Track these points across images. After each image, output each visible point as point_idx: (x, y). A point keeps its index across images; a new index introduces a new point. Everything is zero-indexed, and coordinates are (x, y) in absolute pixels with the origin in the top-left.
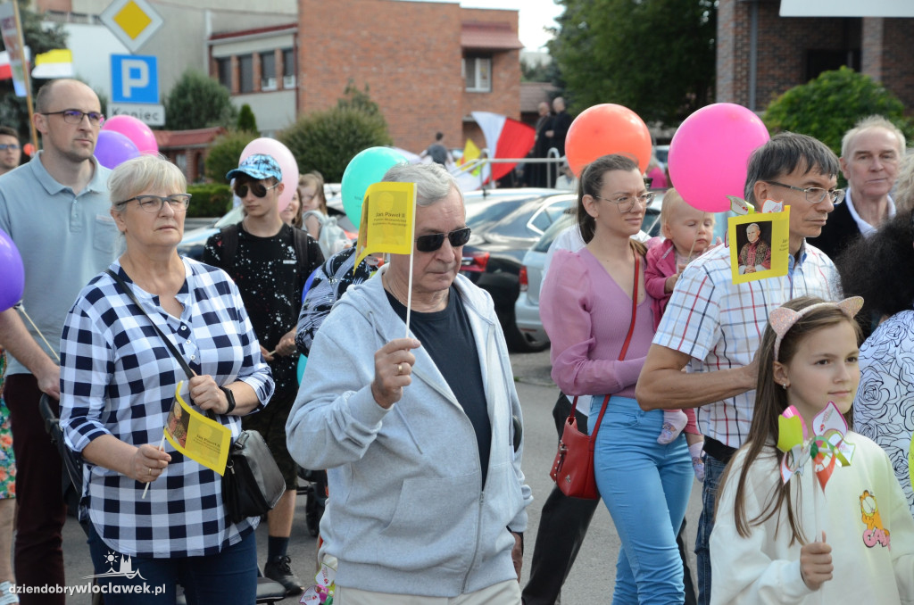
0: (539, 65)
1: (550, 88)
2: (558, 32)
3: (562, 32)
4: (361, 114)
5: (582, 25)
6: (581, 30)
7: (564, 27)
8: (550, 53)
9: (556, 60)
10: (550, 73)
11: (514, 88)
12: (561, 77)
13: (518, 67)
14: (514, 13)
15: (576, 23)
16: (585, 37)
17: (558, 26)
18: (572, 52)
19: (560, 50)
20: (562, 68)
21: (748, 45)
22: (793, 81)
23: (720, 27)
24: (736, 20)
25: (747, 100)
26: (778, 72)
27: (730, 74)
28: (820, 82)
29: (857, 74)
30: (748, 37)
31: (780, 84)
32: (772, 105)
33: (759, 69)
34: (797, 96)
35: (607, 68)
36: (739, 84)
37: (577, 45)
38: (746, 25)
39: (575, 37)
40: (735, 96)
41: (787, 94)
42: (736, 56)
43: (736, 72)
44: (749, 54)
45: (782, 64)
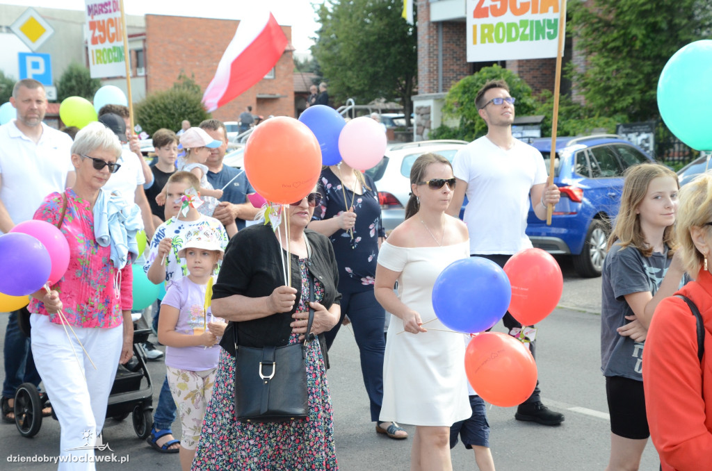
0: (306, 61)
1: (314, 76)
2: (317, 40)
3: (320, 40)
4: (189, 93)
5: (333, 36)
6: (332, 39)
7: (321, 37)
8: (312, 54)
9: (316, 58)
10: (313, 67)
11: (290, 76)
12: (321, 70)
13: (292, 63)
14: (290, 27)
15: (329, 35)
16: (335, 44)
17: (317, 36)
18: (327, 53)
19: (318, 52)
20: (320, 63)
21: (437, 50)
22: (465, 73)
23: (419, 38)
24: (429, 34)
25: (437, 85)
26: (456, 68)
27: (426, 69)
28: (481, 74)
29: (503, 69)
30: (437, 45)
31: (457, 75)
32: (453, 88)
33: (444, 65)
34: (468, 83)
35: (349, 64)
36: (432, 75)
37: (329, 48)
38: (435, 38)
39: (328, 44)
40: (430, 82)
41: (461, 82)
42: (430, 57)
43: (430, 67)
44: (437, 55)
45: (458, 62)
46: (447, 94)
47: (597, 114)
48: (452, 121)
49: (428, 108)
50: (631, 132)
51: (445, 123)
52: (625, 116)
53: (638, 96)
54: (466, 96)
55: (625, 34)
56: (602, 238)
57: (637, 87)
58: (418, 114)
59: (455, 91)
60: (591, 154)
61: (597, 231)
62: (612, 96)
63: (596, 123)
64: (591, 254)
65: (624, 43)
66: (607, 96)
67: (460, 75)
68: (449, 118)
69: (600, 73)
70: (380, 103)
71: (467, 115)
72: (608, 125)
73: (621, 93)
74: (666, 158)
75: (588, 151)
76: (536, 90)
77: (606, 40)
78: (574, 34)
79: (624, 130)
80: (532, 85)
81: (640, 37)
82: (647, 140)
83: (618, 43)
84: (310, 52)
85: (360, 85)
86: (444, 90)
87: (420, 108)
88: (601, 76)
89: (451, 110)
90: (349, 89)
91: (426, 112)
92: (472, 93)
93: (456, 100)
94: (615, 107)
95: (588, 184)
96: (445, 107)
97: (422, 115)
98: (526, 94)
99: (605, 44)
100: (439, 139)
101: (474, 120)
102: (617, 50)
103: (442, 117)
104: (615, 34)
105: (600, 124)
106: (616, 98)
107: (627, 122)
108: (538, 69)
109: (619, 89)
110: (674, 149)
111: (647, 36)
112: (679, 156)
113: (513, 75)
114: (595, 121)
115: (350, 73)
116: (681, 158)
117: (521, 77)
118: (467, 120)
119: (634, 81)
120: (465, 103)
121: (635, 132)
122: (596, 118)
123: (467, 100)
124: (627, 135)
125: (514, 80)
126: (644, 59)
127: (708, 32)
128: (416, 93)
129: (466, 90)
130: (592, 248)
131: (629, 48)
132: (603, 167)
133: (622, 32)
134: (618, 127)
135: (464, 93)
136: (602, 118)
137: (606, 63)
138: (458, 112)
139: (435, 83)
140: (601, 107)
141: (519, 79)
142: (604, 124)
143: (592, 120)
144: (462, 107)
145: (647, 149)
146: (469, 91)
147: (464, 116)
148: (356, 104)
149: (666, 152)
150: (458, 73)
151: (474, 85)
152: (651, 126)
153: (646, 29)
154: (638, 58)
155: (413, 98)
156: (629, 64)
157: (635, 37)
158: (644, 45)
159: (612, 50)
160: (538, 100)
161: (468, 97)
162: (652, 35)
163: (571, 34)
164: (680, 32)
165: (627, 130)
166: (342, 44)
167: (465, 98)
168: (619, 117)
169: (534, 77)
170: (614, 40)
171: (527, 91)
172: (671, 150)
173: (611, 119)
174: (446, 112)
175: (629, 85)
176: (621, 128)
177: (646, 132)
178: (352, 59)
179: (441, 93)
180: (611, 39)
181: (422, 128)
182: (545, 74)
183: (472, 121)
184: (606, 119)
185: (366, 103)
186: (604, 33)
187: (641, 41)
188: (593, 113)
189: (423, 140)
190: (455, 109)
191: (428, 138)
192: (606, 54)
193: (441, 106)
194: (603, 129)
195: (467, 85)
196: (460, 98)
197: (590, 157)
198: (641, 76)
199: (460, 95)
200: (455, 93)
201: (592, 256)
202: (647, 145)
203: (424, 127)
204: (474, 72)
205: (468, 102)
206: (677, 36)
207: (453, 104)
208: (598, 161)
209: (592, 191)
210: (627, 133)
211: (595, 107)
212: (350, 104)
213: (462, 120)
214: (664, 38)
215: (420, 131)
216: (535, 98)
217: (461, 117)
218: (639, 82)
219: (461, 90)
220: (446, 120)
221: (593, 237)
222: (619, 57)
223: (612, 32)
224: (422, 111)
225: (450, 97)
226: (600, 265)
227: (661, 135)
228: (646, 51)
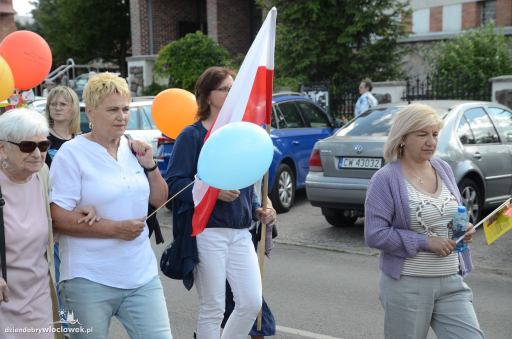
2: (38, 5)
3: (41, 5)
5: (52, 1)
6: (52, 4)
7: (41, 2)
8: (34, 17)
13: (14, 24)
16: (54, 8)
20: (41, 25)
21: (148, 17)
22: (173, 38)
23: (131, 6)
24: (140, 3)
25: (149, 48)
26: (164, 33)
27: (139, 34)
28: (186, 39)
29: (205, 36)
30: (147, 13)
31: (166, 40)
32: (162, 51)
33: (154, 31)
34: (175, 47)
35: (68, 27)
36: (144, 39)
37: (49, 13)
38: (145, 6)
39: (48, 8)
40: (142, 45)
41: (169, 46)
42: (141, 24)
43: (142, 32)
44: (148, 23)
45: (167, 29)
46: (157, 56)
47: (283, 76)
48: (162, 80)
49: (142, 68)
50: (311, 91)
51: (156, 82)
52: (305, 77)
53: (315, 60)
54: (174, 58)
55: (303, 8)
56: (288, 180)
57: (314, 52)
58: (132, 73)
59: (164, 53)
60: (279, 109)
61: (284, 174)
62: (294, 59)
63: (283, 82)
64: (280, 193)
65: (303, 15)
66: (289, 59)
67: (168, 40)
68: (160, 77)
69: (283, 40)
70: (99, 64)
71: (175, 75)
72: (293, 84)
73: (301, 57)
74: (339, 112)
75: (275, 106)
76: (233, 54)
77: (289, 12)
78: (263, 6)
79: (305, 89)
80: (229, 50)
81: (316, 10)
82: (323, 97)
83: (298, 15)
84: (31, 15)
85: (78, 46)
86: (155, 53)
87: (133, 68)
88: (284, 42)
89: (161, 71)
90: (69, 50)
91: (139, 72)
92: (178, 56)
93: (164, 61)
94: (296, 68)
95: (276, 134)
96: (156, 67)
97: (135, 74)
98: (224, 57)
99: (288, 16)
100: (151, 95)
101: (181, 79)
102: (297, 21)
103: (153, 77)
104: (296, 8)
105: (286, 83)
106: (296, 61)
107: (308, 82)
108: (235, 36)
109: (300, 54)
110: (345, 104)
111: (321, 10)
112: (349, 111)
113: (213, 40)
114: (281, 81)
115: (69, 35)
116: (351, 112)
117: (219, 43)
118: (175, 79)
119: (312, 46)
120: (172, 65)
121: (314, 90)
122: (282, 78)
123: (174, 62)
124: (307, 93)
125: (214, 45)
126: (319, 29)
127: (368, 8)
128: (131, 55)
129: (173, 53)
130: (280, 188)
131: (307, 20)
132: (288, 120)
133: (301, 6)
134: (300, 86)
135: (172, 55)
136: (287, 78)
137: (289, 32)
138: (167, 72)
139: (147, 46)
140: (286, 69)
141: (218, 45)
142: (289, 83)
143: (279, 80)
144: (170, 68)
145: (324, 104)
146: (176, 54)
147: (172, 76)
148: (76, 63)
149: (339, 106)
150: (167, 38)
151: (180, 48)
152: (326, 85)
153: (320, 5)
154: (314, 28)
155: (127, 59)
156: (307, 33)
157: (311, 11)
158: (319, 18)
159: (293, 21)
160: (235, 63)
161: (175, 59)
162: (324, 9)
163: (261, 6)
164: (346, 8)
165: (308, 88)
166: (60, 9)
167: (173, 61)
168: (301, 77)
169: (231, 43)
170: (296, 12)
171: (225, 55)
172: (343, 106)
173: (295, 80)
174: (156, 72)
175: (308, 49)
176: (302, 86)
177: (323, 91)
178: (70, 22)
179: (152, 55)
180: (292, 12)
181: (136, 86)
182: (241, 41)
183: (179, 80)
184: (291, 79)
185: (84, 63)
186: (287, 7)
187: (317, 14)
188: (280, 74)
189: (137, 96)
190: (164, 69)
191: (141, 94)
192: (289, 24)
193: (151, 67)
194: (288, 88)
195: (174, 49)
196: (168, 60)
197: (277, 111)
198: (317, 43)
199: (168, 57)
200: (163, 56)
201: (281, 194)
202: (323, 101)
203: (138, 85)
204: (180, 38)
205: (175, 64)
206: (344, 11)
207: (163, 65)
208: (284, 114)
209: (279, 140)
210: (307, 91)
211: (282, 69)
212: (70, 63)
213: (170, 79)
214: (334, 13)
215: (134, 88)
216: (232, 60)
217: (169, 76)
218: (316, 47)
219: (169, 53)
220: (157, 79)
221: (281, 179)
222: (300, 27)
223: (293, 6)
224: (136, 71)
225: (160, 59)
226: (287, 202)
227: (334, 92)
228: (320, 23)
